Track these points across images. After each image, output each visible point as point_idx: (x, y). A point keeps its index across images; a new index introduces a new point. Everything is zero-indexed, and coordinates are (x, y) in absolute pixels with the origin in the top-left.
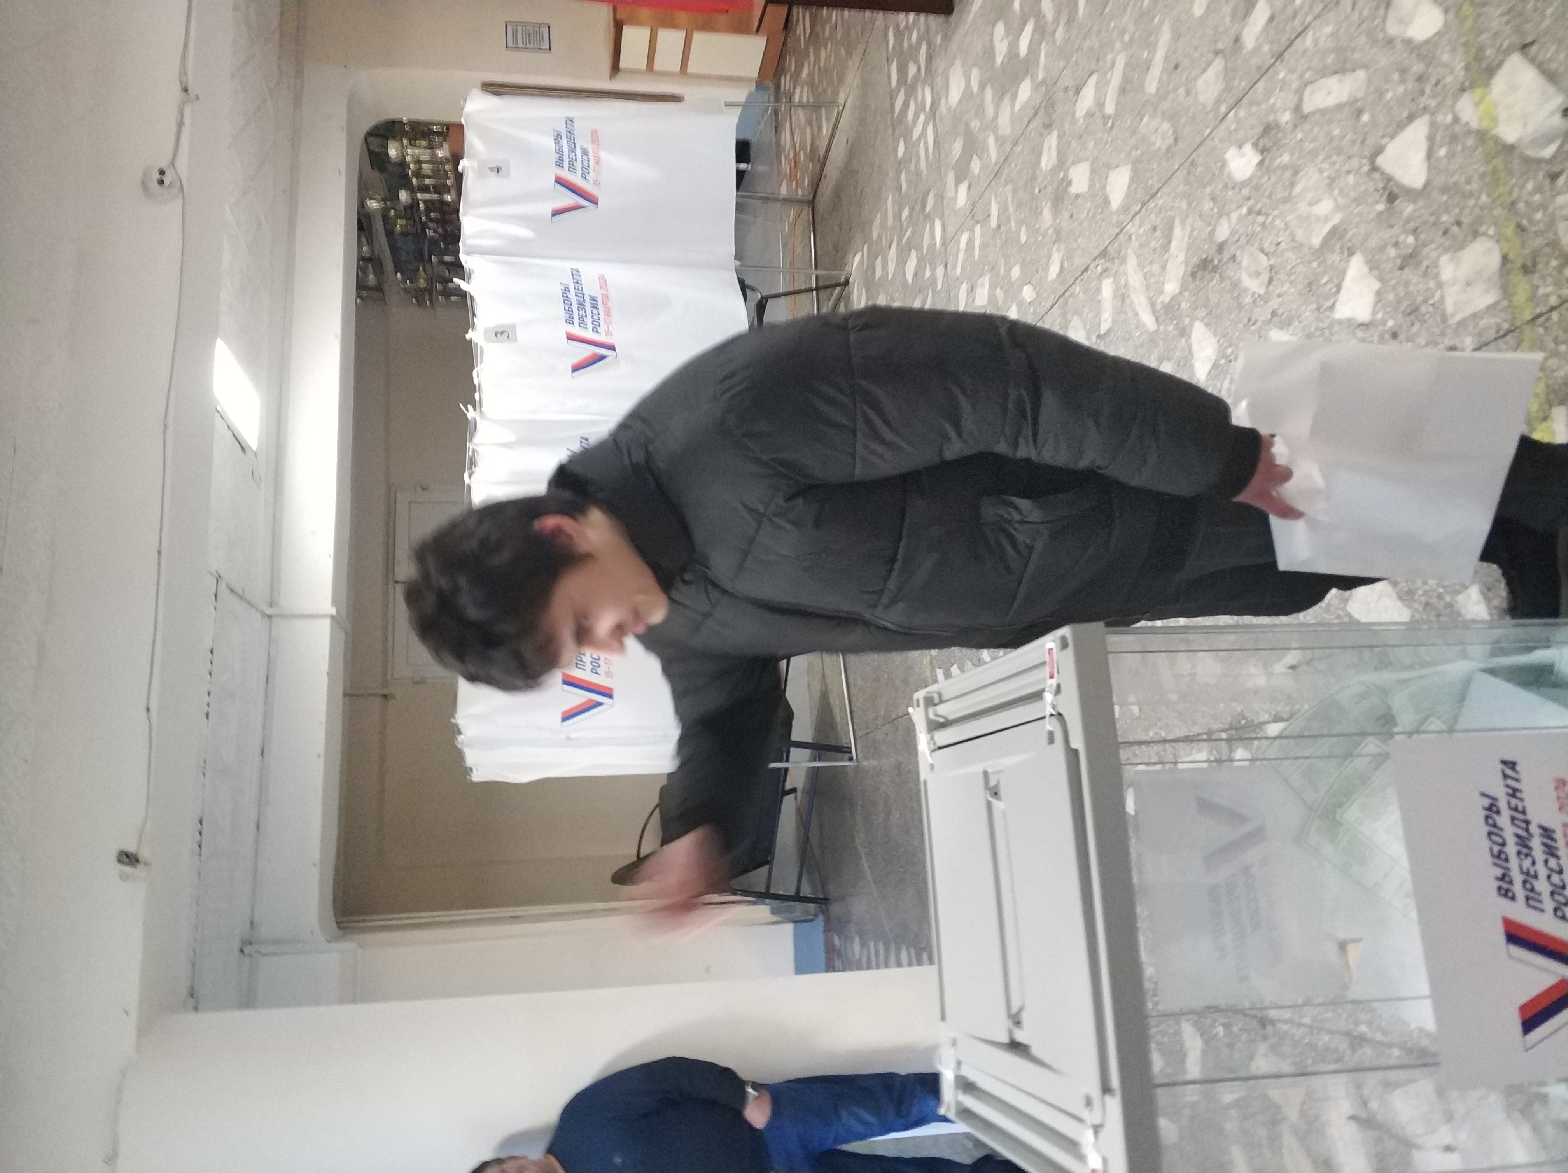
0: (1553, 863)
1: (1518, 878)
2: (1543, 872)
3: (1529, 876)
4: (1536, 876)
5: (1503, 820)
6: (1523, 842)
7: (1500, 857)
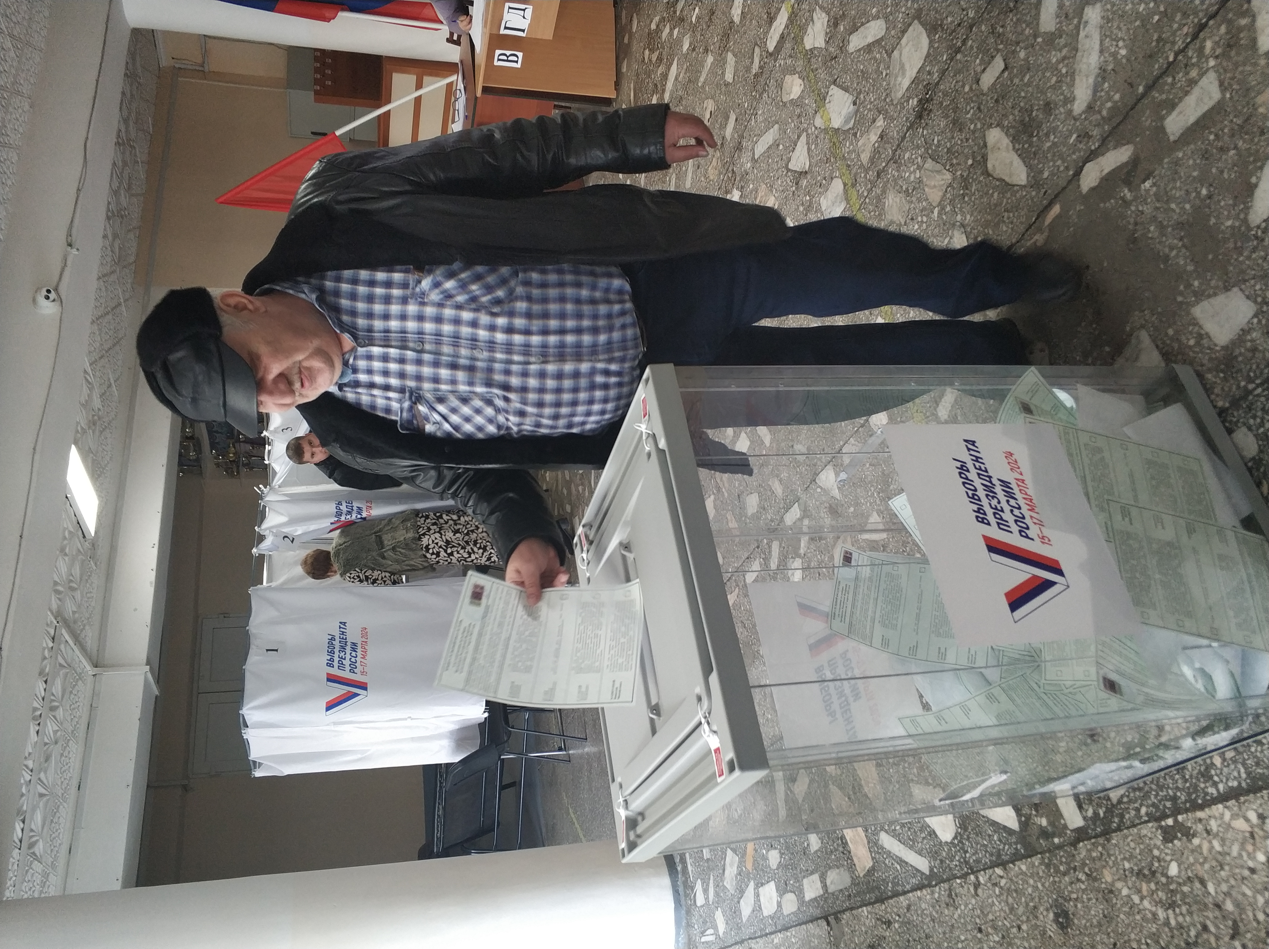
1: (990, 512)
2: (1007, 508)
3: (997, 512)
4: (1002, 511)
5: (973, 475)
6: (990, 490)
7: (974, 498)
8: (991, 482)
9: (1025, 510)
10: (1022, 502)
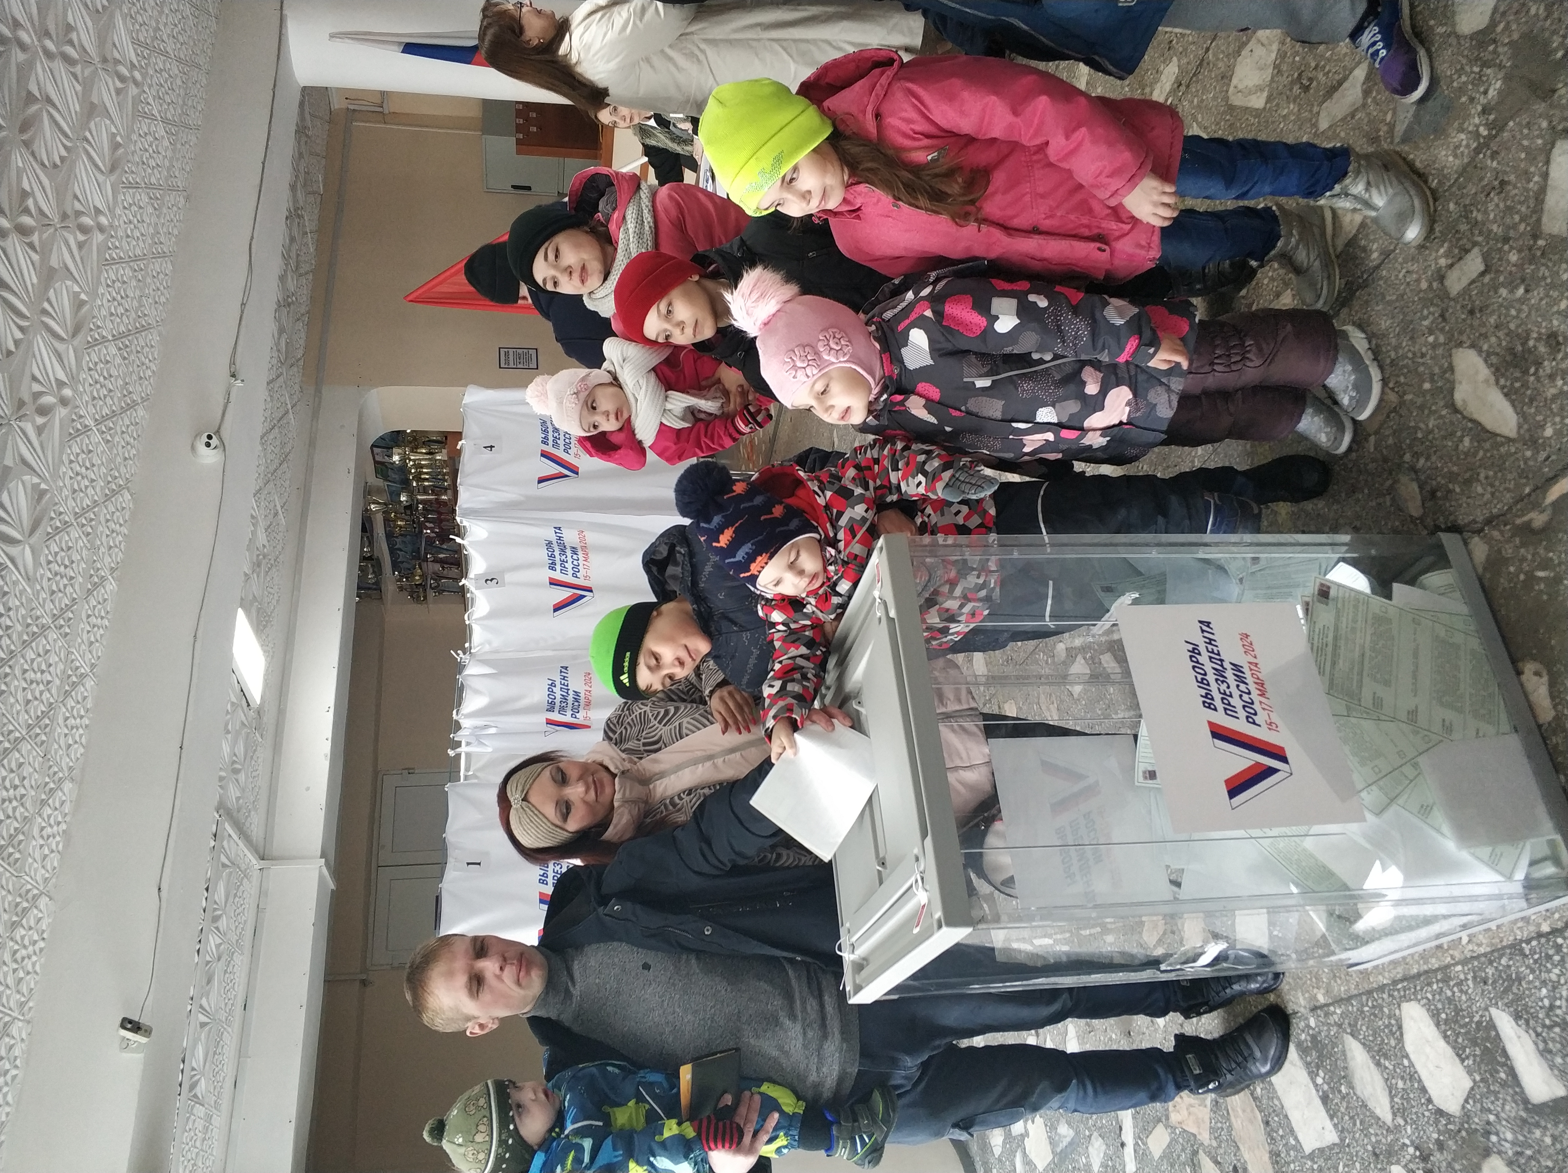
0: (1243, 687)
1: (1217, 697)
2: (1236, 693)
3: (1226, 696)
4: (1231, 696)
5: (1204, 658)
6: (1220, 674)
7: (1203, 682)
8: (1222, 666)
9: (1255, 695)
10: (1252, 687)
